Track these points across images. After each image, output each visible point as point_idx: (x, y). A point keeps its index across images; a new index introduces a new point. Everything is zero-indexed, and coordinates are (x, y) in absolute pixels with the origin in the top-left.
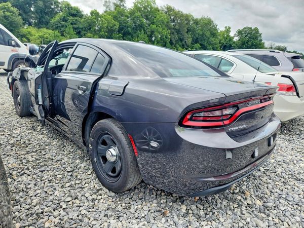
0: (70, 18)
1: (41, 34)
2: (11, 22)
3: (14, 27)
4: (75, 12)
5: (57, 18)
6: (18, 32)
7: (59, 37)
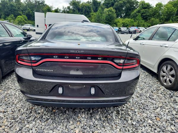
0: (142, 10)
1: (124, 21)
2: (111, 17)
3: (112, 19)
4: (146, 6)
5: (135, 11)
6: (113, 22)
7: (133, 22)
